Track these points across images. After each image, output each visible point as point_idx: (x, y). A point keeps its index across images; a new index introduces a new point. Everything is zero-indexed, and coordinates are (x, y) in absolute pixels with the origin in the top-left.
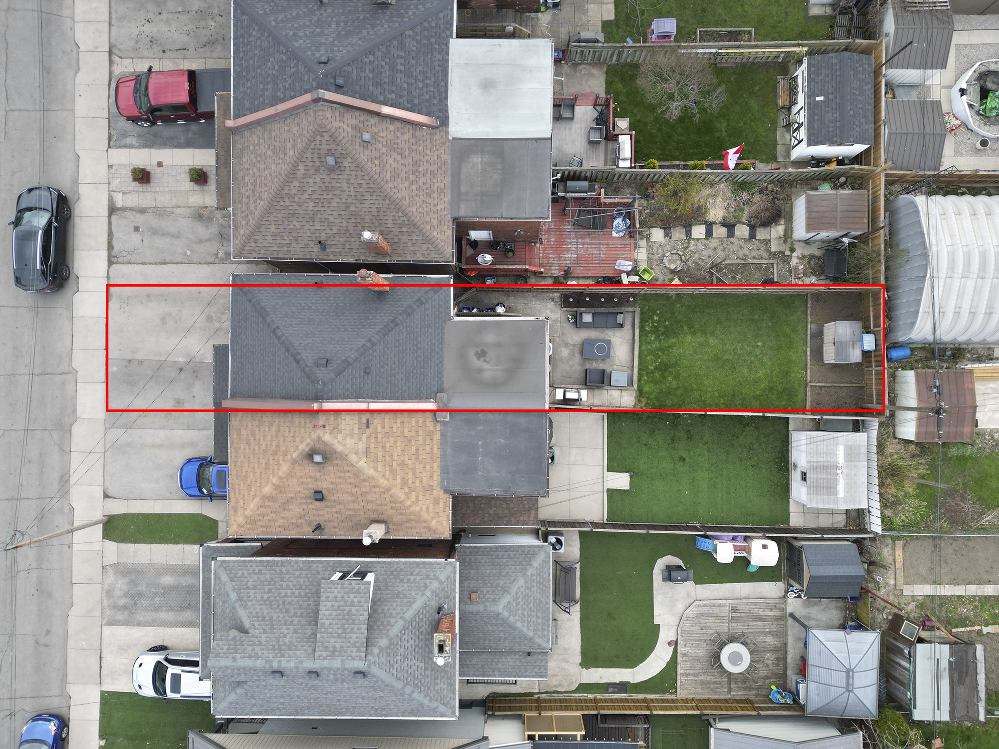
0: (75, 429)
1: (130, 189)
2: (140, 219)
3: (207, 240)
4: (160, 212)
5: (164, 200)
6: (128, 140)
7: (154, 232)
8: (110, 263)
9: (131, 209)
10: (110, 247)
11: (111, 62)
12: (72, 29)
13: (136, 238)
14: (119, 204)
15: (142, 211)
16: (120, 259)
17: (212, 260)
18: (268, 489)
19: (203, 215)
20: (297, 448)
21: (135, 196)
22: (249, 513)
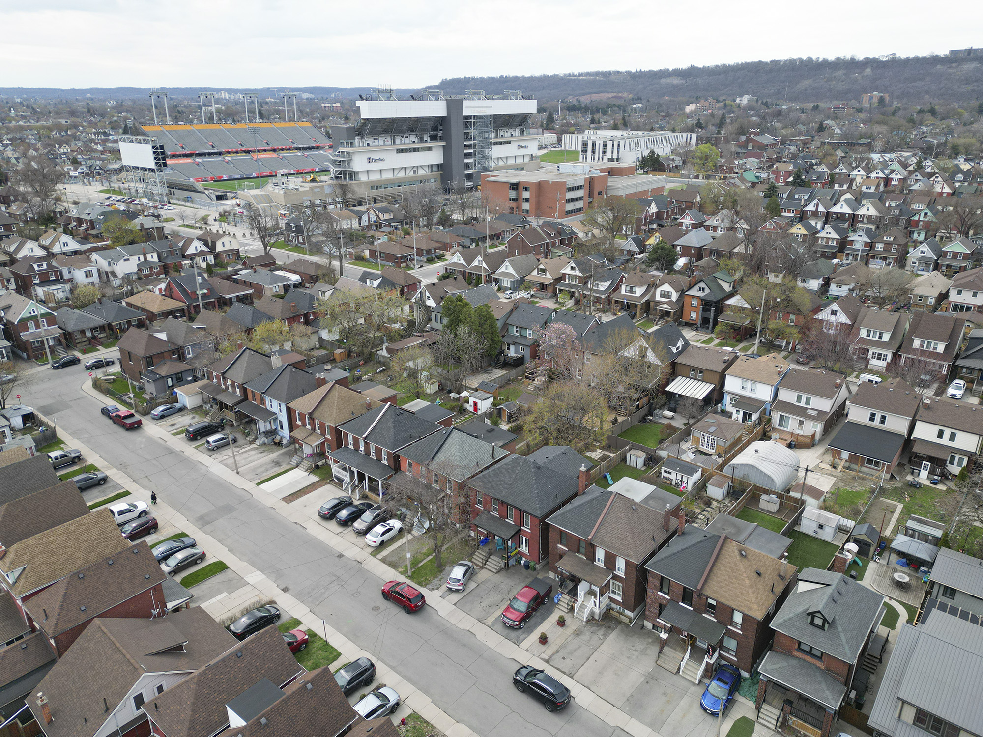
1: (543, 650)
2: (560, 654)
3: (591, 638)
4: (563, 646)
5: (559, 642)
6: (522, 637)
7: (571, 653)
8: (572, 677)
9: (553, 655)
10: (564, 673)
11: (484, 623)
12: (457, 627)
13: (568, 661)
14: (547, 658)
15: (557, 652)
16: (573, 673)
17: (601, 641)
18: (747, 581)
19: (577, 633)
20: (736, 556)
21: (548, 651)
22: (754, 600)
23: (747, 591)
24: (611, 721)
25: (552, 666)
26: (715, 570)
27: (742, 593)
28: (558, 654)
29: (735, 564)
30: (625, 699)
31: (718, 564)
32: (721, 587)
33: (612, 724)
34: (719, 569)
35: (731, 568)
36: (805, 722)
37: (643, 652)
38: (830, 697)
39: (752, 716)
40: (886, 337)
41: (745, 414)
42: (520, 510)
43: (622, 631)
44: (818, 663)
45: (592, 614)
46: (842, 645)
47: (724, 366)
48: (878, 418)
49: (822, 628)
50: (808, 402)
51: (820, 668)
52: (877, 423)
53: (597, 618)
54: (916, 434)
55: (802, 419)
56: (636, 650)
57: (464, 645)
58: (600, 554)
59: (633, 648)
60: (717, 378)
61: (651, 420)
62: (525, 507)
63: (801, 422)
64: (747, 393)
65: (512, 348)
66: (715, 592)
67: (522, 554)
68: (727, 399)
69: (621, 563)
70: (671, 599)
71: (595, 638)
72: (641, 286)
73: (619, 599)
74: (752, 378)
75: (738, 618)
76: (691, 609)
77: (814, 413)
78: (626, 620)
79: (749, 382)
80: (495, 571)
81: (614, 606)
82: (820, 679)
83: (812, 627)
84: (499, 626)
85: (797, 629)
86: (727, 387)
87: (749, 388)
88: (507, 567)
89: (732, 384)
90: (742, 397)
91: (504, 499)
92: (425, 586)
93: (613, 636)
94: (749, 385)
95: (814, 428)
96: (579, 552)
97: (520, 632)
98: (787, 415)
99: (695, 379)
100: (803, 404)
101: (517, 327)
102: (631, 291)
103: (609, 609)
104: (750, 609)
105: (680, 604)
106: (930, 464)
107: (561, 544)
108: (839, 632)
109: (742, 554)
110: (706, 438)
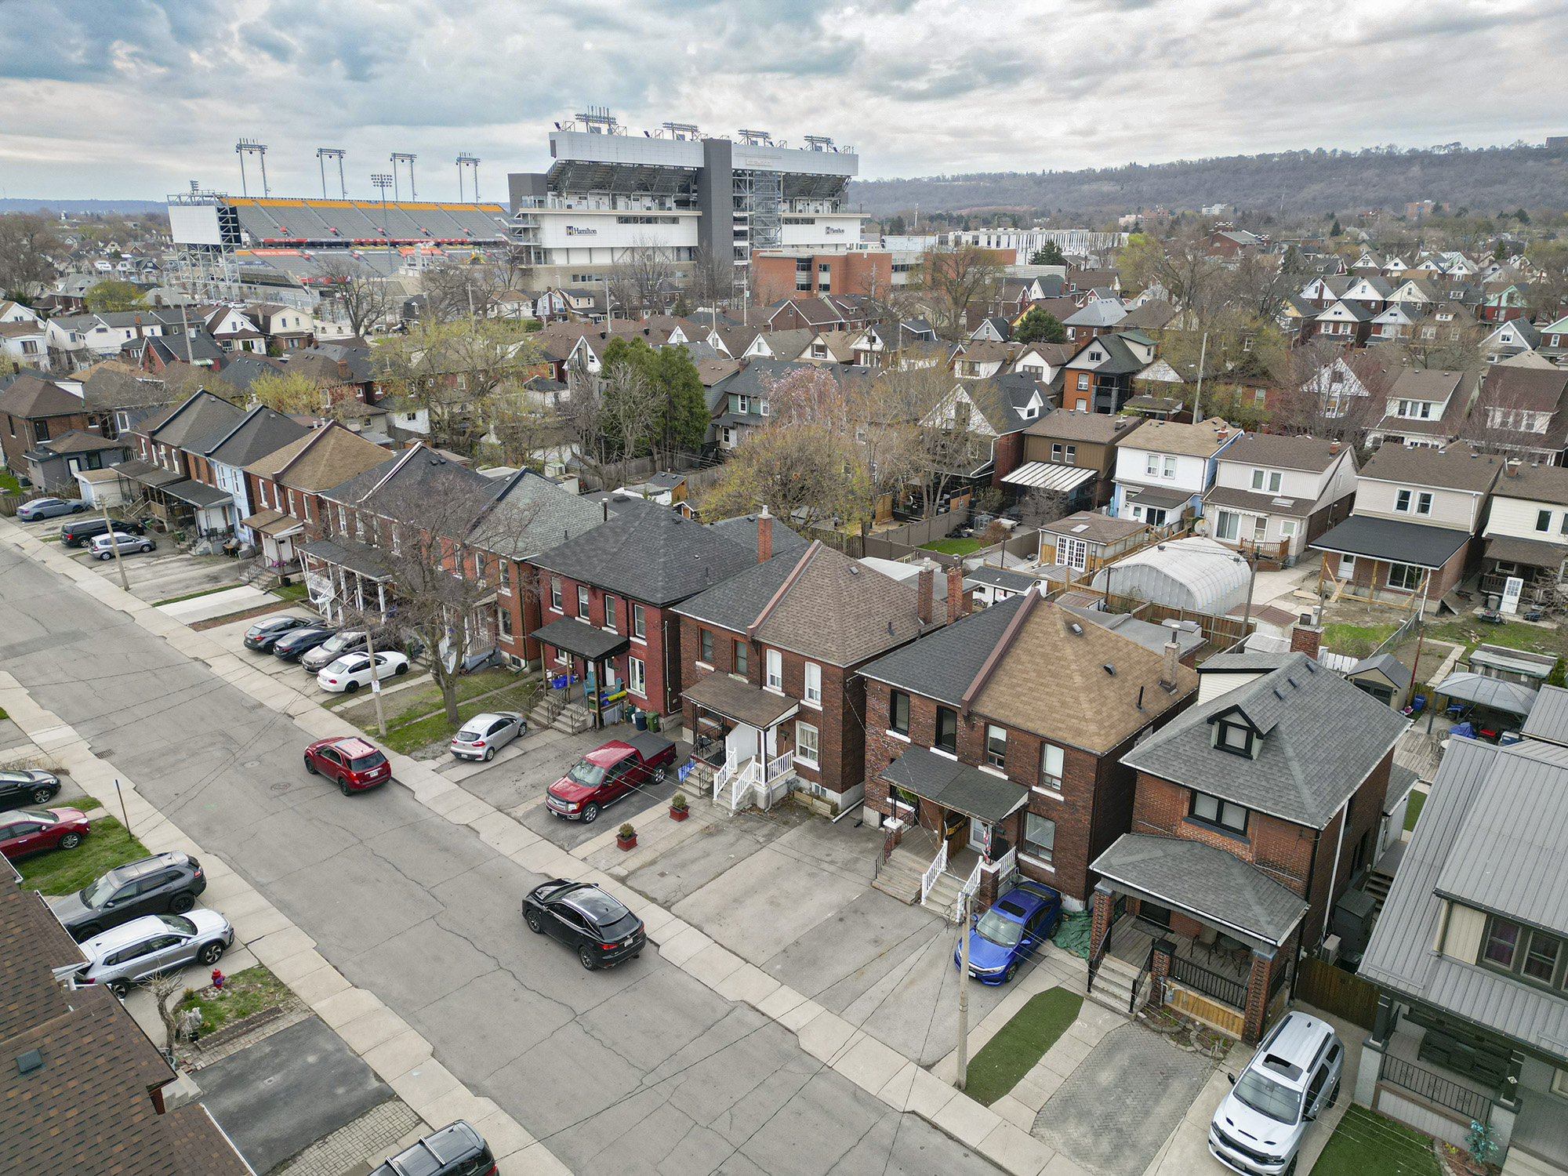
1: (622, 859)
2: (658, 868)
3: (738, 840)
4: (668, 855)
5: (663, 846)
6: (582, 837)
7: (683, 865)
8: (668, 909)
9: (640, 868)
10: (653, 900)
11: (508, 814)
12: (444, 820)
13: (669, 880)
14: (624, 873)
15: (653, 863)
16: (674, 900)
17: (758, 846)
18: (1078, 679)
19: (709, 832)
20: (1057, 632)
21: (633, 860)
22: (1089, 715)
23: (1077, 699)
24: (730, 992)
25: (631, 888)
26: (1009, 663)
27: (1064, 704)
28: (652, 867)
29: (1055, 647)
30: (779, 949)
31: (1018, 652)
32: (1019, 695)
33: (731, 997)
34: (1019, 661)
35: (1043, 655)
36: (1206, 993)
37: (848, 866)
38: (1263, 919)
39: (1077, 987)
40: (1436, 413)
41: (1151, 512)
42: (625, 597)
43: (812, 829)
44: (1238, 848)
45: (752, 795)
46: (1295, 787)
47: (1114, 434)
48: (1414, 501)
49: (1246, 753)
50: (1274, 486)
51: (1241, 860)
52: (1412, 513)
53: (761, 804)
54: (1492, 528)
55: (1262, 515)
56: (832, 862)
57: (447, 850)
58: (774, 664)
59: (828, 859)
60: (1100, 456)
61: (970, 535)
62: (636, 590)
63: (1261, 523)
64: (1158, 481)
65: (732, 434)
66: (1002, 705)
67: (633, 700)
68: (1120, 494)
69: (813, 677)
70: (914, 743)
71: (746, 843)
72: (990, 360)
73: (814, 765)
74: (1166, 449)
75: (1054, 762)
76: (954, 758)
77: (1288, 503)
78: (825, 809)
79: (1162, 457)
80: (570, 730)
81: (804, 783)
82: (1241, 881)
83: (1221, 754)
84: (540, 819)
85: (1185, 762)
86: (1120, 473)
87: (1161, 471)
88: (600, 723)
89: (1131, 466)
90: (1147, 487)
91: (596, 581)
92: (409, 754)
93: (790, 836)
94: (1161, 462)
95: (1287, 531)
96: (735, 670)
97: (583, 828)
98: (1234, 510)
99: (1060, 465)
100: (1265, 490)
101: (743, 397)
102: (972, 371)
103: (793, 788)
104: (1079, 733)
105: (933, 750)
106: (1521, 581)
107: (703, 659)
108: (1287, 760)
109: (1072, 630)
110: (1068, 545)
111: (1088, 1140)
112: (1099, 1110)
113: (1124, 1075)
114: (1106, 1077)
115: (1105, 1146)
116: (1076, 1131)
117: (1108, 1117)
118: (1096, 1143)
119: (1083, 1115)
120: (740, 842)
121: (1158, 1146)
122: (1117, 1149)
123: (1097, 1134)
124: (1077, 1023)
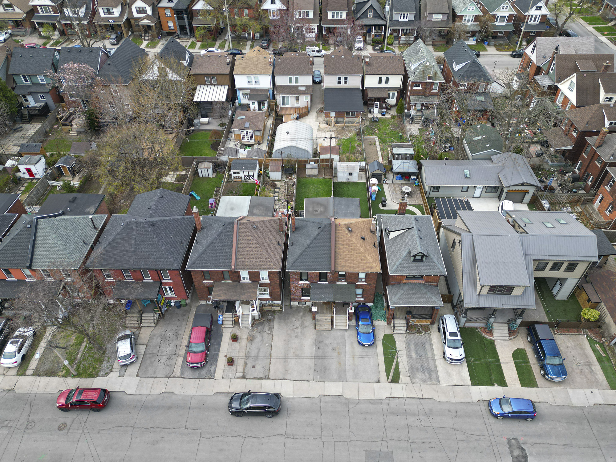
0: (348, 397)
1: (235, 369)
2: (250, 365)
3: (262, 337)
4: (247, 357)
5: (242, 355)
6: (212, 370)
7: (256, 359)
8: (269, 378)
9: (244, 369)
10: (261, 378)
12: (152, 396)
13: (258, 367)
14: (241, 374)
15: (246, 364)
16: (267, 374)
17: (271, 336)
19: (251, 339)
21: (239, 368)
22: (371, 260)
23: (365, 256)
24: (314, 394)
25: (250, 379)
26: (338, 251)
27: (362, 259)
28: (248, 366)
29: (349, 240)
30: (313, 370)
31: (338, 245)
32: (347, 261)
33: (316, 396)
34: (340, 249)
36: (421, 319)
37: (303, 326)
40: (311, 15)
41: (259, 103)
42: (156, 270)
43: (280, 318)
44: (420, 281)
45: (253, 319)
46: (437, 266)
47: (229, 68)
48: (343, 80)
49: (421, 260)
50: (297, 81)
51: (421, 284)
52: (342, 84)
53: (257, 318)
54: (366, 85)
55: (297, 95)
58: (244, 274)
60: (228, 80)
65: (30, 99)
67: (170, 299)
68: (240, 94)
69: (264, 276)
73: (268, 296)
74: (254, 73)
75: (362, 276)
76: (327, 283)
77: (303, 89)
78: (279, 308)
79: (253, 77)
80: (154, 325)
82: (425, 291)
83: (415, 263)
84: (188, 373)
85: (407, 268)
88: (162, 316)
90: (251, 90)
91: (135, 267)
93: (276, 325)
94: (253, 79)
95: (305, 100)
96: (224, 279)
97: (208, 366)
98: (287, 95)
99: (211, 85)
100: (294, 84)
101: (24, 76)
103: (262, 307)
105: (318, 283)
106: (378, 103)
107: (205, 279)
108: (432, 259)
109: (349, 231)
110: (245, 133)
111: (423, 376)
112: (419, 366)
113: (416, 351)
114: (413, 354)
115: (427, 375)
116: (419, 375)
117: (422, 366)
118: (425, 376)
119: (417, 369)
120: (264, 337)
121: (436, 367)
122: (429, 374)
123: (424, 373)
124: (397, 343)
